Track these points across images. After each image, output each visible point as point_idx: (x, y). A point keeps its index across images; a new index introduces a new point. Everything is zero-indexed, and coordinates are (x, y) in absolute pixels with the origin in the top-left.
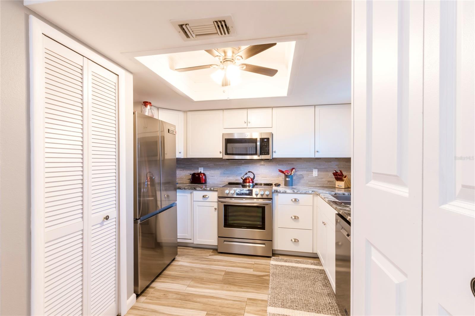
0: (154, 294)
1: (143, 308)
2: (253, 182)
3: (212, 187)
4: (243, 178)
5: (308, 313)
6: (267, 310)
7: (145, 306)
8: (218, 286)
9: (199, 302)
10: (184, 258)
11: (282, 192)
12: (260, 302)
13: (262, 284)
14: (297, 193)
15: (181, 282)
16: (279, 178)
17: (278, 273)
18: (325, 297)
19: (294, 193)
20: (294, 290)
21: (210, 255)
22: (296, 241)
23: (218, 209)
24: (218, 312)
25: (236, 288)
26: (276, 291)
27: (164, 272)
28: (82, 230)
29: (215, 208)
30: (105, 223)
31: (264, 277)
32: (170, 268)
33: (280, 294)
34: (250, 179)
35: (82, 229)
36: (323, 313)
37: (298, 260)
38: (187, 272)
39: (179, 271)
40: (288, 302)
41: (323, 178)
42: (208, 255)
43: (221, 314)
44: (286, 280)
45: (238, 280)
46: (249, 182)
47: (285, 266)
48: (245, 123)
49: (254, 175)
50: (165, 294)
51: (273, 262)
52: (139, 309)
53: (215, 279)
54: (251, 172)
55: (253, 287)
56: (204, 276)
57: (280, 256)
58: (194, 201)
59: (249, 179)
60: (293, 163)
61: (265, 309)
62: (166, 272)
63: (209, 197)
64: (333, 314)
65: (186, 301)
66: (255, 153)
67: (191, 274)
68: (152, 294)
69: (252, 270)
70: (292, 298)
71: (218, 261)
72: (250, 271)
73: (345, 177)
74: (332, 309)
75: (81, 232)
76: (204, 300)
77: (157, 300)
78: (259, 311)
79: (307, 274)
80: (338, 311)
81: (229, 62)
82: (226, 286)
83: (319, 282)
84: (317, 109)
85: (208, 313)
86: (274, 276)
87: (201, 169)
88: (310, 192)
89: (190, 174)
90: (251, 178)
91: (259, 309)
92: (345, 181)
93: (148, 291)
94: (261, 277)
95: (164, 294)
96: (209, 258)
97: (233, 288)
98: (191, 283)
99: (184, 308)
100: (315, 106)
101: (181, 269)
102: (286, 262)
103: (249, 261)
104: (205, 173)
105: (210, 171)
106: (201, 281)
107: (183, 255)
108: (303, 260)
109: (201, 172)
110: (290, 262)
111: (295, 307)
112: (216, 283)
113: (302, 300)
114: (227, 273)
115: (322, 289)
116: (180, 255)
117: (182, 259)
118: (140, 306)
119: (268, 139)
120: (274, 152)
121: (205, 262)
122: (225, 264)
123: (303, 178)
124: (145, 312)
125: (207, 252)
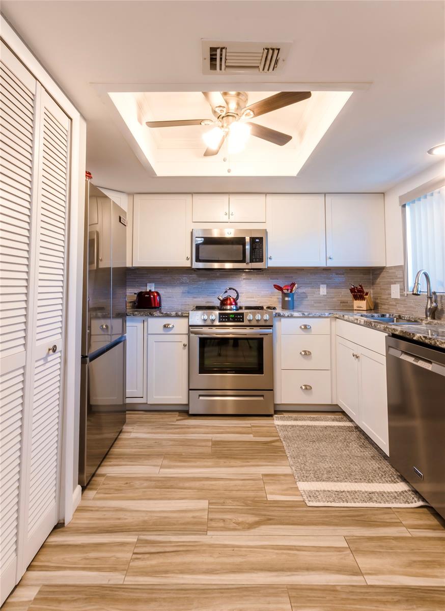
0: (108, 484)
1: (98, 507)
2: (236, 304)
3: (179, 311)
4: (221, 298)
5: (356, 484)
6: (298, 488)
7: (99, 503)
8: (210, 462)
9: (190, 488)
10: (136, 427)
11: (286, 315)
12: (282, 477)
13: (276, 453)
14: (308, 317)
15: (146, 462)
16: (271, 297)
17: (291, 436)
18: (370, 462)
19: (304, 317)
20: (324, 456)
21: (177, 420)
22: (308, 388)
23: (188, 346)
24: (226, 498)
25: (239, 463)
26: (299, 461)
27: (111, 450)
28: (24, 367)
29: (184, 345)
30: (49, 359)
31: (273, 444)
32: (118, 443)
33: (307, 464)
34: (232, 300)
35: (24, 364)
36: (377, 482)
37: (312, 416)
38: (149, 447)
39: (137, 447)
40: (322, 472)
41: (334, 298)
42: (174, 419)
43: (232, 501)
44: (306, 444)
45: (236, 450)
46: (231, 304)
47: (298, 426)
48: (226, 214)
49: (237, 293)
50: (128, 482)
51: (278, 421)
52: (92, 510)
53: (200, 453)
54: (234, 289)
55: (264, 459)
56: (180, 449)
57: (284, 414)
58: (149, 334)
59: (230, 299)
60: (291, 275)
61: (295, 486)
62: (115, 450)
63: (173, 326)
64: (390, 481)
65: (168, 488)
66: (242, 259)
67: (157, 449)
68: (104, 484)
69: (252, 436)
70: (325, 467)
71: (195, 427)
72: (250, 438)
73: (367, 294)
74: (385, 475)
75: (22, 371)
76: (197, 484)
77: (116, 492)
78: (287, 490)
79: (332, 434)
80: (395, 477)
81: (230, 118)
82: (222, 461)
83: (353, 443)
84: (328, 198)
85: (210, 501)
86: (288, 441)
87: (151, 286)
88: (327, 314)
89: (135, 294)
90: (234, 299)
91: (285, 487)
92: (367, 301)
93: (96, 481)
94: (269, 444)
95: (126, 482)
96: (178, 424)
97: (233, 462)
98: (164, 462)
99: (169, 499)
100: (325, 194)
101: (137, 443)
102: (297, 420)
103: (241, 424)
104: (159, 292)
105: (166, 288)
106: (180, 458)
107: (133, 423)
108: (319, 416)
109: (150, 291)
110: (302, 420)
111: (336, 479)
112: (204, 458)
113: (340, 468)
114: (216, 443)
115: (361, 452)
116: (128, 424)
117: (133, 429)
118: (90, 505)
119: (261, 239)
120: (270, 258)
121: (175, 431)
122: (207, 430)
123: (307, 297)
124: (105, 513)
125: (170, 416)
